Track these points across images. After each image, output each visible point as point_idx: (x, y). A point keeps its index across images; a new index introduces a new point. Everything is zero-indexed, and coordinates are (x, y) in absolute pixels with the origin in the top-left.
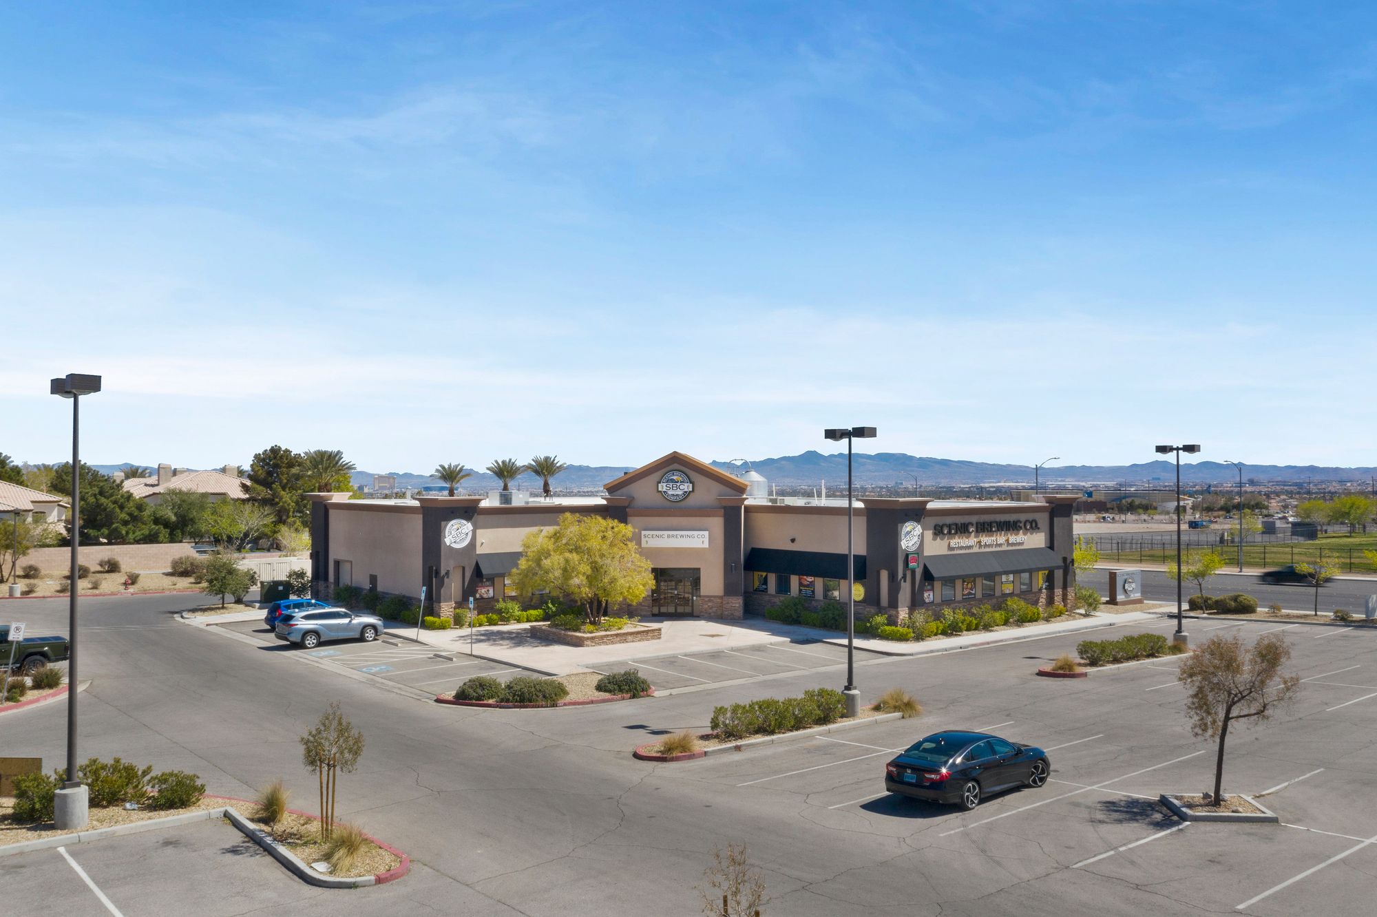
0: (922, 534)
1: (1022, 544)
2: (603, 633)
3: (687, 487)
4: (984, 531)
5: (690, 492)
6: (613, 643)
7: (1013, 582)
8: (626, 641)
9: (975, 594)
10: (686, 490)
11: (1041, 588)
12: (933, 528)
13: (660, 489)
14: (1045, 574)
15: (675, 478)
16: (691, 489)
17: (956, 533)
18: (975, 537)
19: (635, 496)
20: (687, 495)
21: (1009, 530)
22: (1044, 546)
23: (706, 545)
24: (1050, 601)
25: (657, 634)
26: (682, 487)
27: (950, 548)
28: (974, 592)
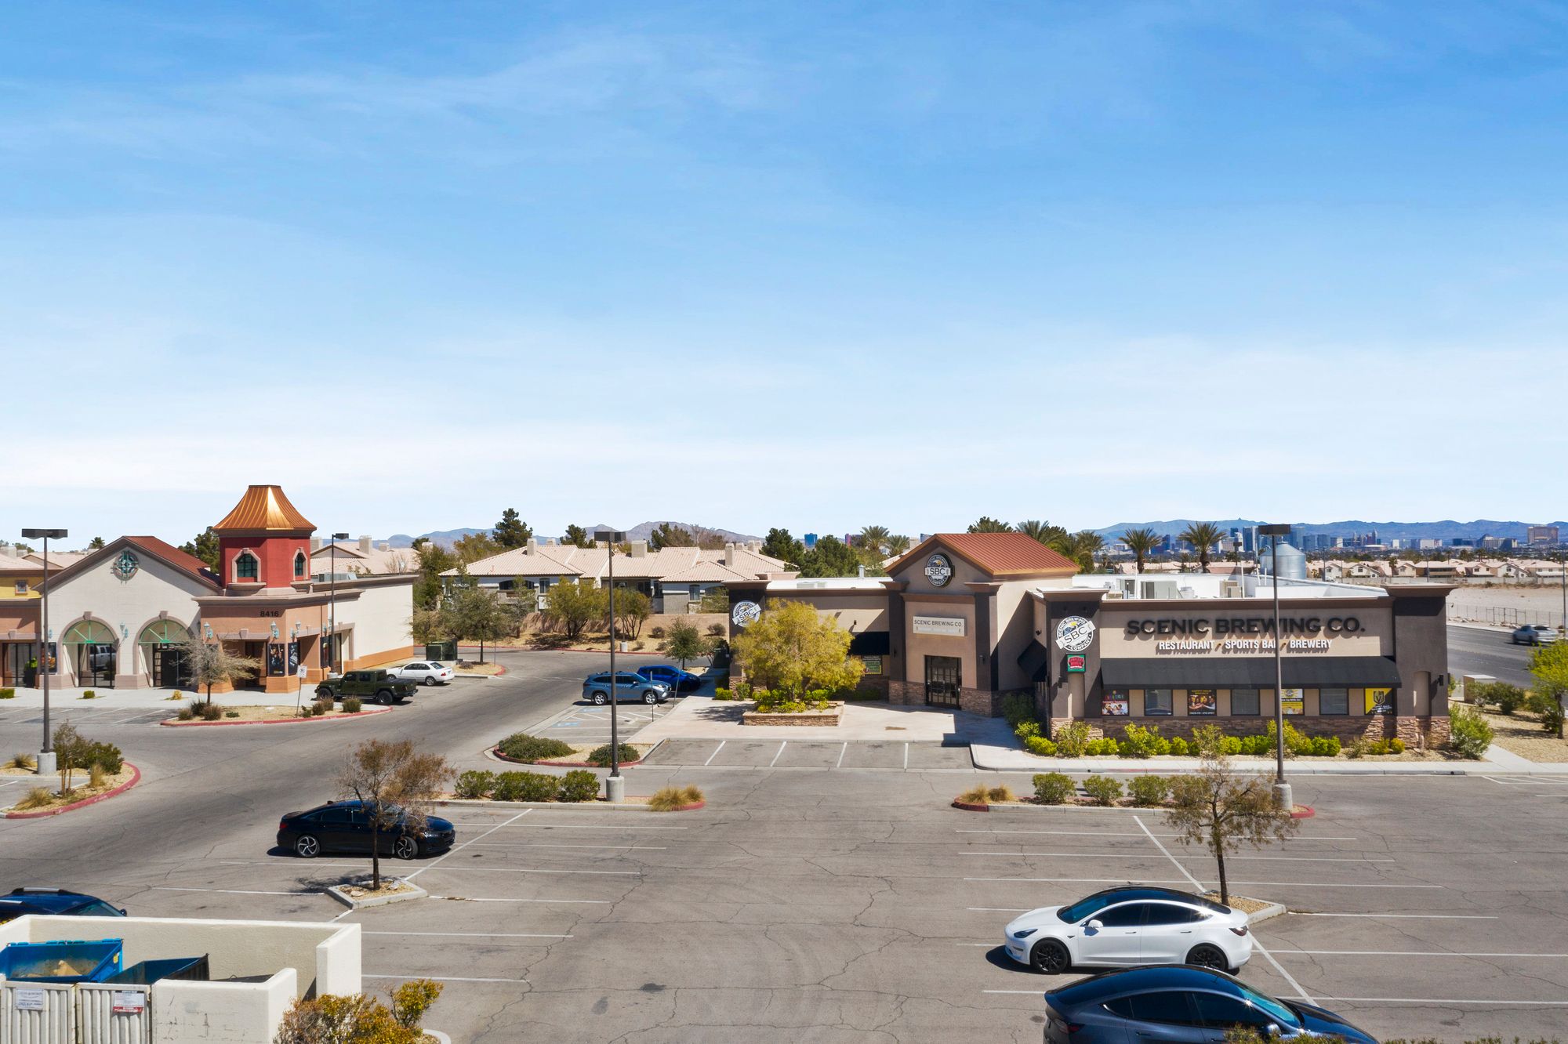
0: (1097, 633)
1: (1325, 650)
2: (776, 714)
3: (946, 571)
4: (1233, 632)
5: (949, 577)
6: (777, 724)
7: (1303, 700)
8: (792, 724)
9: (1215, 711)
10: (946, 575)
11: (1371, 714)
12: (1126, 623)
13: (926, 574)
14: (1381, 693)
15: (937, 561)
16: (949, 574)
17: (1173, 632)
18: (1214, 637)
19: (911, 581)
20: (949, 579)
21: (1292, 631)
22: (1379, 655)
23: (962, 634)
24: (1390, 732)
25: (833, 720)
26: (942, 572)
27: (1158, 650)
28: (1213, 708)
